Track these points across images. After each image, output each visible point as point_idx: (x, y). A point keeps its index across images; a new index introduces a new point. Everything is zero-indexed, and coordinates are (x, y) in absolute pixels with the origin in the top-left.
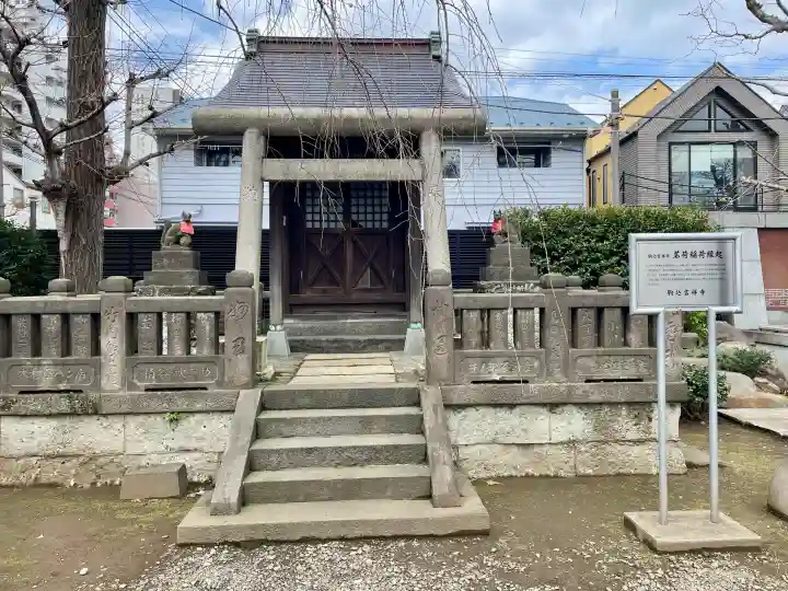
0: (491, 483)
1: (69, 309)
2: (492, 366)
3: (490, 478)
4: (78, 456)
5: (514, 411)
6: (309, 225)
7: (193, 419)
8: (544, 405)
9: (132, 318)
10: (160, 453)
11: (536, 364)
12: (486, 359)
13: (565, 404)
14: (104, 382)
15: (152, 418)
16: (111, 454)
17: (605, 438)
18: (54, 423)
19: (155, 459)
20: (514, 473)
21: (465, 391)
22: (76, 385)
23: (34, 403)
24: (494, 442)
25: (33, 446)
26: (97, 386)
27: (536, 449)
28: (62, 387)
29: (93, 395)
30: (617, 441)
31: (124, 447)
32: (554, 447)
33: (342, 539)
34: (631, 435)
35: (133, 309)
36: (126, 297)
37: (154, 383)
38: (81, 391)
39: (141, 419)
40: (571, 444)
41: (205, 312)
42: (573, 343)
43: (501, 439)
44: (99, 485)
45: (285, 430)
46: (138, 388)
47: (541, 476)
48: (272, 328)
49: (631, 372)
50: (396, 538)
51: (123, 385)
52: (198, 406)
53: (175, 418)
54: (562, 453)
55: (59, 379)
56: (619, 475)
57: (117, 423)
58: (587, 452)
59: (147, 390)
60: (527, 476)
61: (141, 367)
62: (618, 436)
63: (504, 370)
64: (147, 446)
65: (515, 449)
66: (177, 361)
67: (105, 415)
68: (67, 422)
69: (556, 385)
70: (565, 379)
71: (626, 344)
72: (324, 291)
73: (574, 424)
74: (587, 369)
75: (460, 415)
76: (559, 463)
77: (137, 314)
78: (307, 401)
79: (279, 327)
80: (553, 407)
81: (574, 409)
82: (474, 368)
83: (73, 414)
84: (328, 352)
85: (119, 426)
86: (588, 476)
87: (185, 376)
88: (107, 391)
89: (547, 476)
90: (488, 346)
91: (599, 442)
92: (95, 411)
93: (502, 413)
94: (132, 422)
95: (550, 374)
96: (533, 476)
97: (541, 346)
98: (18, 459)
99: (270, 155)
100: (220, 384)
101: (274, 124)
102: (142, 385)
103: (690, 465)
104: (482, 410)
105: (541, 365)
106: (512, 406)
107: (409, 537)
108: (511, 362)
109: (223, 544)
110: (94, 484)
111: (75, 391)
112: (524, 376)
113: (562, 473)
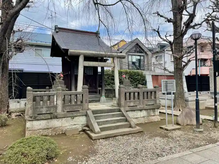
1: (50, 95)
4: (51, 128)
6: (92, 74)
7: (77, 118)
8: (139, 110)
11: (138, 102)
14: (57, 111)
15: (68, 118)
16: (59, 127)
17: (149, 115)
18: (46, 121)
19: (68, 127)
21: (127, 108)
22: (51, 112)
23: (42, 117)
25: (40, 127)
26: (56, 111)
27: (138, 118)
28: (48, 112)
29: (56, 114)
30: (151, 116)
31: (62, 125)
32: (141, 118)
33: (121, 135)
34: (153, 115)
37: (68, 110)
38: (52, 113)
39: (65, 118)
40: (144, 117)
42: (144, 99)
44: (57, 134)
45: (99, 118)
46: (65, 112)
49: (152, 103)
50: (129, 134)
51: (62, 111)
52: (78, 115)
53: (73, 118)
55: (47, 111)
56: (151, 122)
57: (60, 120)
58: (146, 118)
61: (66, 107)
62: (151, 115)
64: (67, 124)
66: (73, 105)
67: (57, 118)
68: (49, 121)
69: (141, 106)
70: (143, 105)
71: (151, 98)
73: (144, 113)
74: (146, 103)
76: (142, 121)
78: (99, 112)
80: (141, 110)
81: (144, 111)
82: (128, 104)
83: (51, 118)
86: (147, 123)
87: (75, 108)
88: (58, 113)
89: (140, 123)
92: (56, 117)
93: (133, 112)
94: (64, 119)
95: (140, 104)
97: (138, 99)
98: (37, 130)
99: (84, 61)
100: (82, 110)
101: (86, 54)
102: (66, 111)
103: (161, 119)
106: (134, 111)
108: (134, 102)
109: (101, 139)
110: (55, 134)
111: (51, 113)
112: (136, 105)
113: (143, 123)
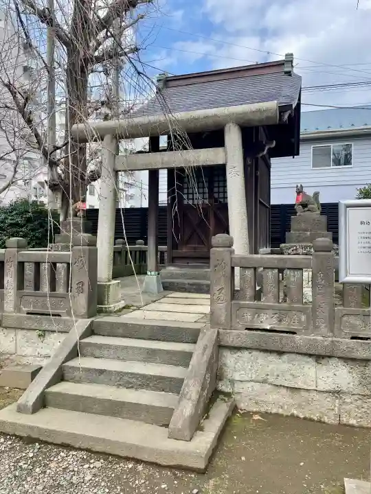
0: (257, 417)
2: (263, 317)
3: (256, 413)
5: (282, 357)
6: (185, 202)
7: (53, 335)
8: (310, 355)
9: (21, 265)
10: (35, 356)
11: (303, 318)
12: (259, 310)
13: (330, 357)
14: (5, 306)
16: (8, 353)
19: (31, 360)
20: (281, 411)
21: (238, 336)
24: (265, 381)
26: (2, 308)
27: (303, 393)
31: (16, 349)
32: (320, 395)
33: (88, 450)
35: (21, 259)
36: (18, 251)
37: (31, 309)
39: (25, 332)
40: (337, 393)
41: (61, 263)
43: (271, 379)
46: (23, 312)
47: (305, 418)
48: (149, 273)
50: (128, 459)
51: (15, 309)
52: (54, 327)
53: (43, 334)
54: (328, 401)
58: (351, 403)
59: (28, 313)
60: (292, 415)
61: (26, 298)
63: (275, 321)
64: (29, 351)
65: (284, 391)
69: (321, 338)
70: (331, 334)
72: (195, 248)
73: (340, 376)
74: (353, 327)
75: (235, 356)
76: (323, 410)
77: (23, 263)
79: (153, 273)
80: (318, 358)
81: (340, 363)
82: (248, 317)
84: (189, 292)
85: (13, 335)
86: (352, 426)
88: (7, 312)
89: (311, 420)
90: (259, 299)
91: (364, 396)
94: (20, 333)
95: (316, 327)
96: (298, 417)
100: (68, 313)
102: (25, 310)
104: (255, 353)
105: (308, 318)
106: (280, 353)
107: (138, 461)
108: (281, 314)
109: (13, 435)
112: (293, 328)
113: (326, 419)
